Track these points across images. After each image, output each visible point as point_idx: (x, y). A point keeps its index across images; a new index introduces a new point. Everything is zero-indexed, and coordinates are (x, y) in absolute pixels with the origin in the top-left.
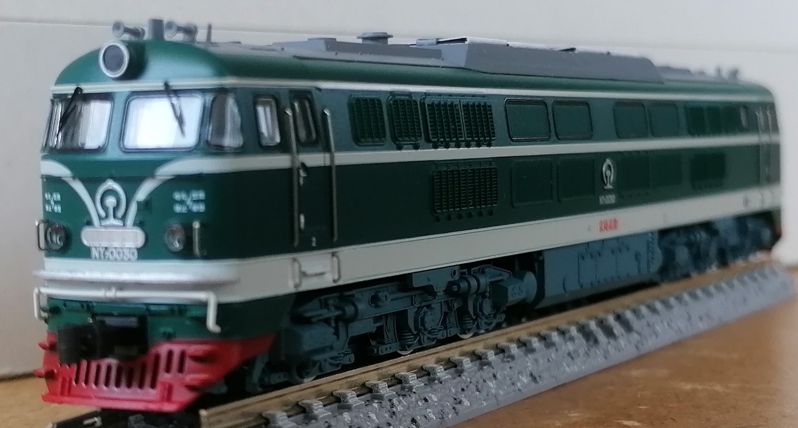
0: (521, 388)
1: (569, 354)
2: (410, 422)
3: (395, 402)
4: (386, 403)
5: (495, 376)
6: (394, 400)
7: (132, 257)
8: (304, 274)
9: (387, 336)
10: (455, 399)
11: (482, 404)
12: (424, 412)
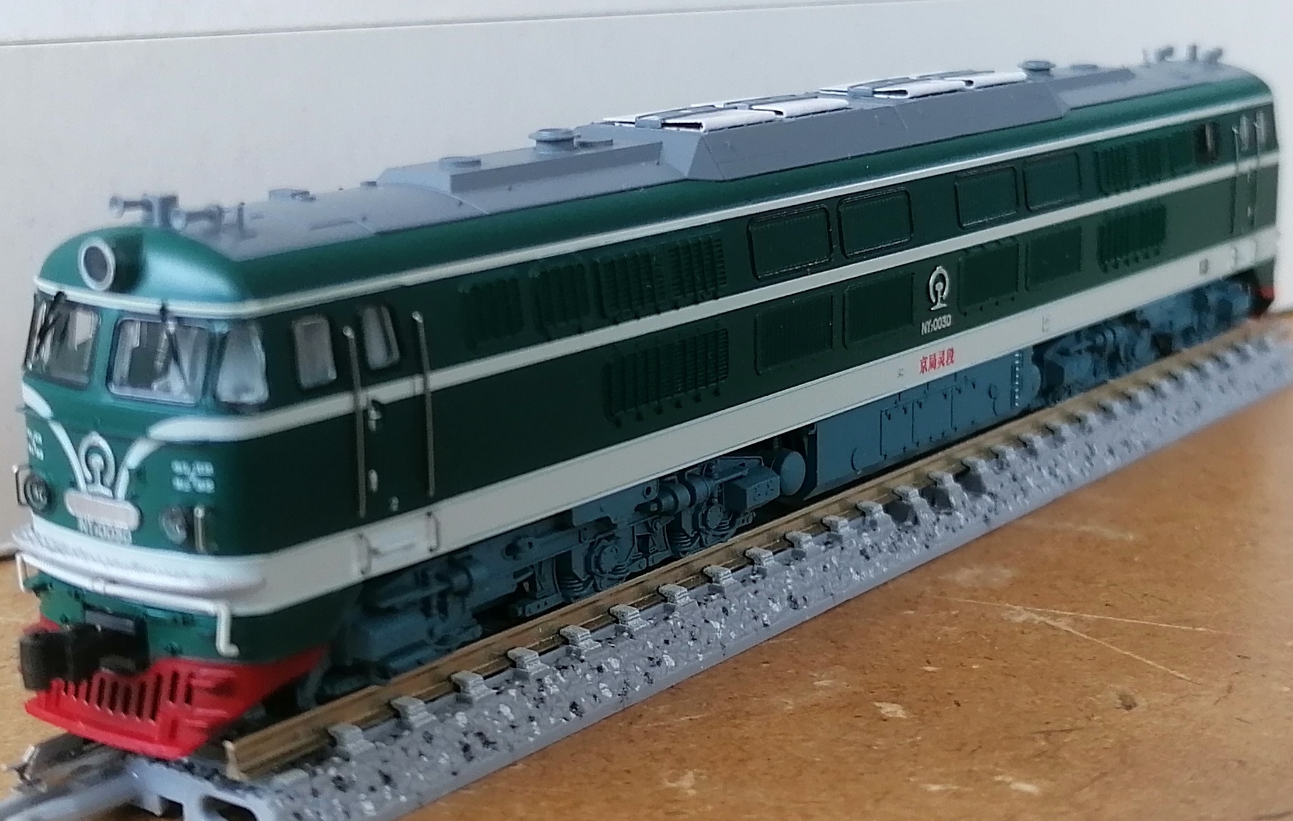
0: (769, 623)
1: (863, 552)
2: (568, 708)
3: (547, 682)
4: (532, 686)
5: (725, 610)
6: (546, 679)
7: (125, 539)
8: (374, 552)
9: (541, 586)
10: (651, 659)
11: (698, 658)
12: (593, 690)
